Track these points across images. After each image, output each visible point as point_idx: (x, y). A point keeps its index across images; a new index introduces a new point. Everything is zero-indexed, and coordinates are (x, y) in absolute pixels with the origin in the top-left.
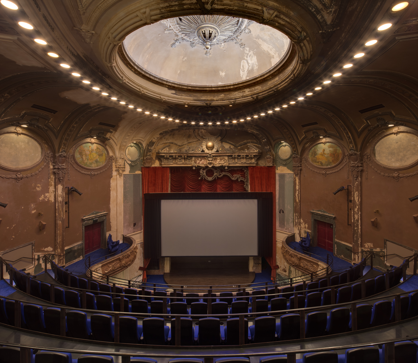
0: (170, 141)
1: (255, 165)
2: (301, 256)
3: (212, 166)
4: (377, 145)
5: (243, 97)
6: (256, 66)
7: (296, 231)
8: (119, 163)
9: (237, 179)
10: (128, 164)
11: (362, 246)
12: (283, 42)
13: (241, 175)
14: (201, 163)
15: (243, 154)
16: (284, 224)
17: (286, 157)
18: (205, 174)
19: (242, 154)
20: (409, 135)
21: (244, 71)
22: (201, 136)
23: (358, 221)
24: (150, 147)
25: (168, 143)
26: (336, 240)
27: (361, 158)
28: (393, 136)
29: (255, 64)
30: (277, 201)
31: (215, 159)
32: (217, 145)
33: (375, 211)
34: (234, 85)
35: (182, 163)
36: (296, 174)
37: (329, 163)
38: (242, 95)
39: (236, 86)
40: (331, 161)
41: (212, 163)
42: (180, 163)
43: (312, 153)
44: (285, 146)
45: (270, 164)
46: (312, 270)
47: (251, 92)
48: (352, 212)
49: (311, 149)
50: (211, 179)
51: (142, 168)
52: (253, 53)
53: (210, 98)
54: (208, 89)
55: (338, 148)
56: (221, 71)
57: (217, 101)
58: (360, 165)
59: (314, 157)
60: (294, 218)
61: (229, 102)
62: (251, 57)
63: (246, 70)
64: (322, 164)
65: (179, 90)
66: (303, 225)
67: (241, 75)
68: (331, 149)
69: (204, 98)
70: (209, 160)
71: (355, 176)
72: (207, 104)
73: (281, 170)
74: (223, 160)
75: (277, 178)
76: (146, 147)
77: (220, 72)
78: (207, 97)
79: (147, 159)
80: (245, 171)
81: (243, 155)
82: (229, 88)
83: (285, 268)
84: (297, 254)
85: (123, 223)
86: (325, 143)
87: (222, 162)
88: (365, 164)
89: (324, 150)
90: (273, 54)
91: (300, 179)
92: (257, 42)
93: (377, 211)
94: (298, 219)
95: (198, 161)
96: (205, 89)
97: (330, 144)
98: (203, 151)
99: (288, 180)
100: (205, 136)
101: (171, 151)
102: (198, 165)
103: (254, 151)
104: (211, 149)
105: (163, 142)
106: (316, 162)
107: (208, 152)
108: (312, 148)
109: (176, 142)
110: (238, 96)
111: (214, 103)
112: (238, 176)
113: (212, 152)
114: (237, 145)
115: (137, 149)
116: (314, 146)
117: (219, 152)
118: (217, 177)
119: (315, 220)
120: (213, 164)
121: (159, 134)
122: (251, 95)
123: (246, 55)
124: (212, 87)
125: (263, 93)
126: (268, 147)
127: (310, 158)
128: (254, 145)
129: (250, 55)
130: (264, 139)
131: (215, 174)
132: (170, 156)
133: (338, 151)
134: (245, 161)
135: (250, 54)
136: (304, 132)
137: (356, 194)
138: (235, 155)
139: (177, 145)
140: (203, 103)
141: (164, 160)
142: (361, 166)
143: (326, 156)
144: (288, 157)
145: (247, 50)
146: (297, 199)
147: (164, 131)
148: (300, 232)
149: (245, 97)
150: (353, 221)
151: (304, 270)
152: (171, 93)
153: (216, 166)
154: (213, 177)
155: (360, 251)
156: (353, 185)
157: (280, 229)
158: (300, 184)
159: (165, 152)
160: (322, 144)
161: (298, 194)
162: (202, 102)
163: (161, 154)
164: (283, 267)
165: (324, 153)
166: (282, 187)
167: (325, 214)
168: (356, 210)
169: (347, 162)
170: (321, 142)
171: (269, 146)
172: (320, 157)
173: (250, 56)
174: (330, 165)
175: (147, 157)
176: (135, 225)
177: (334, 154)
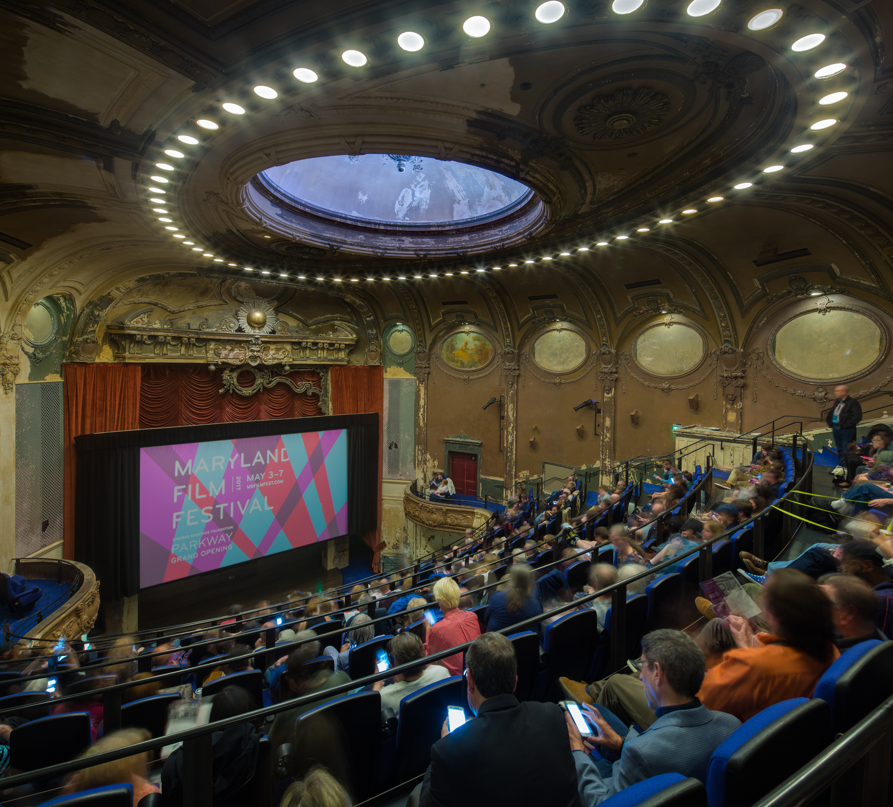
0: (152, 299)
1: (345, 363)
2: (448, 508)
3: (259, 364)
4: (537, 342)
5: (399, 249)
6: (425, 204)
7: (419, 475)
8: (5, 352)
9: (306, 392)
10: (26, 353)
11: (516, 476)
12: (483, 190)
13: (313, 382)
14: (231, 355)
15: (324, 341)
16: (397, 467)
17: (403, 350)
18: (235, 380)
19: (321, 341)
20: (572, 334)
21: (403, 205)
22: (233, 295)
23: (512, 444)
24: (100, 311)
25: (145, 303)
26: (482, 476)
27: (518, 358)
28: (555, 332)
29: (425, 200)
30: (385, 428)
31: (266, 349)
32: (272, 318)
33: (534, 427)
34: (385, 225)
35: (178, 354)
36: (421, 379)
37: (474, 364)
38: (397, 245)
39: (389, 228)
40: (477, 360)
41: (259, 357)
42: (174, 354)
43: (448, 347)
44: (402, 331)
45: (375, 361)
46: (465, 524)
47: (414, 244)
48: (506, 433)
49: (446, 339)
50: (250, 392)
51: (62, 365)
52: (429, 185)
53: (340, 237)
54: (339, 220)
55: (488, 343)
56: (362, 193)
57: (351, 244)
58: (517, 368)
59: (451, 352)
60: (415, 454)
61: (373, 252)
62: (422, 188)
63: (406, 205)
64: (462, 364)
65: (286, 210)
66: (430, 464)
67: (396, 210)
68: (477, 343)
69: (328, 235)
70: (252, 351)
71: (510, 383)
72: (332, 247)
73: (392, 373)
74: (282, 351)
75: (386, 387)
76: (83, 310)
77: (360, 193)
78: (334, 234)
79: (87, 342)
80: (321, 374)
81: (323, 343)
82: (377, 227)
83: (396, 542)
84: (442, 507)
85: (14, 525)
86: (468, 333)
87: (280, 355)
88: (522, 367)
89: (466, 343)
90: (460, 198)
91: (426, 388)
92: (443, 174)
93: (536, 429)
94: (422, 455)
95: (224, 353)
96: (333, 218)
97: (476, 334)
98: (240, 330)
99: (406, 391)
100: (242, 296)
101: (155, 324)
102: (224, 360)
103: (348, 336)
104: (260, 326)
105: (131, 300)
106: (453, 361)
107: (252, 333)
108: (448, 338)
109: (165, 303)
110: (390, 245)
111: (346, 248)
112: (308, 385)
113: (262, 334)
114: (310, 322)
115: (49, 311)
116: (450, 336)
117: (277, 334)
118: (263, 386)
119: (450, 452)
120: (261, 359)
121: (137, 281)
122: (415, 250)
123: (416, 183)
124: (345, 218)
125: (438, 252)
126: (374, 332)
127: (444, 354)
128: (348, 326)
129: (422, 185)
130: (370, 316)
131: (259, 381)
132: (151, 337)
133: (487, 347)
134: (325, 355)
135: (423, 183)
136: (442, 313)
137: (511, 406)
138: (307, 343)
139: (166, 309)
140: (325, 244)
141: (132, 345)
142: (518, 370)
143: (469, 352)
144: (406, 351)
145: (420, 177)
146: (421, 421)
147: (153, 275)
148: (425, 475)
149: (403, 250)
150: (505, 445)
151: (452, 528)
152: (276, 214)
153: (266, 363)
154: (255, 386)
155: (514, 484)
156: (507, 395)
157: (390, 477)
158: (427, 397)
159: (140, 325)
160: (464, 334)
161: (424, 413)
162: (324, 242)
163: (128, 332)
164: (393, 542)
165: (466, 349)
166: (394, 403)
167: (467, 440)
168: (510, 429)
169: (499, 363)
170: (462, 330)
171: (376, 329)
172: (461, 353)
173: (420, 187)
174: (475, 366)
175: (86, 337)
176: (45, 525)
177: (481, 351)
